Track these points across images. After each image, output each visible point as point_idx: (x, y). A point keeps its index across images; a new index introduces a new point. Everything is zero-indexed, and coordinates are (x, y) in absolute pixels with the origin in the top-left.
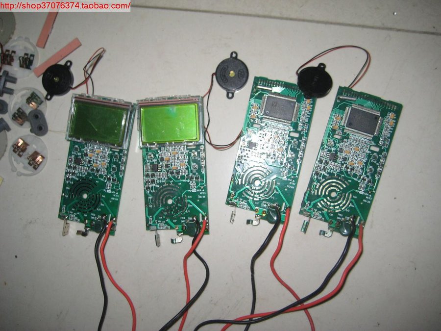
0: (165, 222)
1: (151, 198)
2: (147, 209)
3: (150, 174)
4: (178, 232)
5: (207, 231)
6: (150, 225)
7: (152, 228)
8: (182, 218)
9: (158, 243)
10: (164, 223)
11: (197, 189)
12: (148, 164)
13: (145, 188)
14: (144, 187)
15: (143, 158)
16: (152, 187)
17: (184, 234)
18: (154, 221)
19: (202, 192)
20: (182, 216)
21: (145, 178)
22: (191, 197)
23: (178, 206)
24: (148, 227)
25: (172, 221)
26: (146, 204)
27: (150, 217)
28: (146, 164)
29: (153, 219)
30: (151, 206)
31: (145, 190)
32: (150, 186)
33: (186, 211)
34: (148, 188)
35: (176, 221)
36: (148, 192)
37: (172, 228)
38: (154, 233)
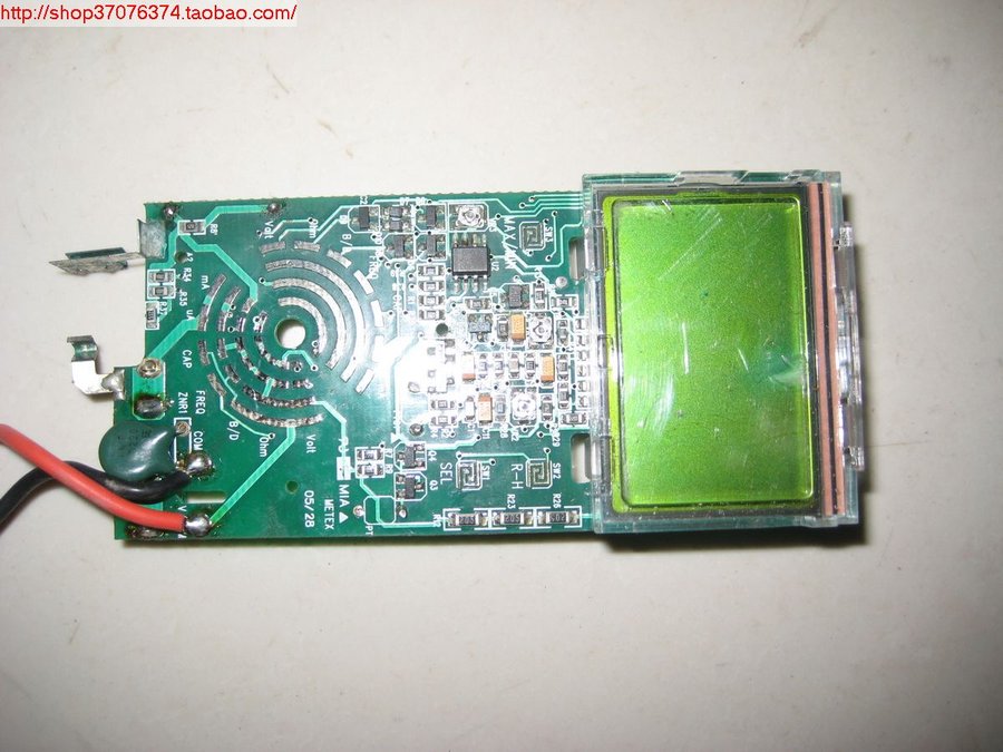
0: (183, 303)
1: (313, 230)
2: (256, 209)
3: (444, 231)
4: (127, 375)
5: (131, 534)
6: (170, 226)
7: (156, 232)
8: (201, 400)
9: (83, 262)
10: (176, 302)
11: (353, 483)
12: (492, 223)
13: (364, 204)
14: (371, 199)
15: (524, 197)
16: (367, 241)
17: (118, 404)
18: (192, 244)
19: (338, 510)
20: (212, 400)
21: (421, 202)
22: (311, 448)
23: (263, 376)
24: (163, 215)
25: (182, 344)
26: (282, 203)
27: (209, 225)
28: (495, 210)
29: (199, 240)
30: (268, 233)
31: (355, 200)
32: (376, 231)
33: (236, 423)
34: (364, 218)
35: (187, 363)
36: (344, 220)
37: (152, 340)
38: (131, 245)
